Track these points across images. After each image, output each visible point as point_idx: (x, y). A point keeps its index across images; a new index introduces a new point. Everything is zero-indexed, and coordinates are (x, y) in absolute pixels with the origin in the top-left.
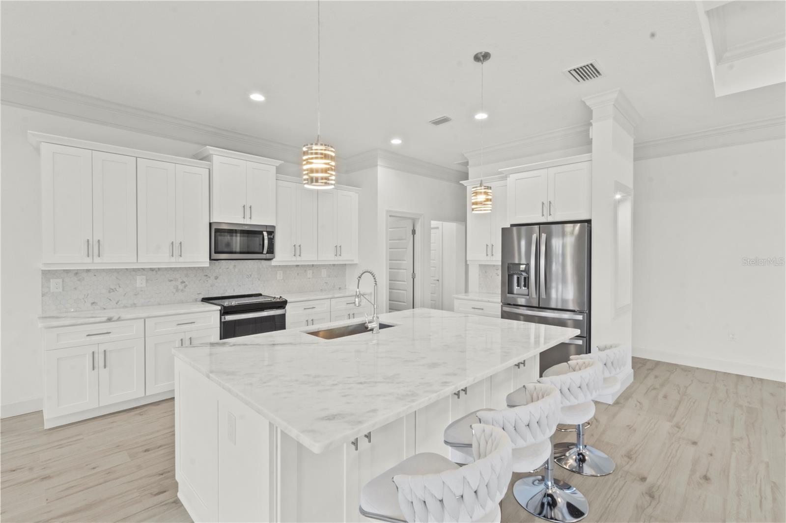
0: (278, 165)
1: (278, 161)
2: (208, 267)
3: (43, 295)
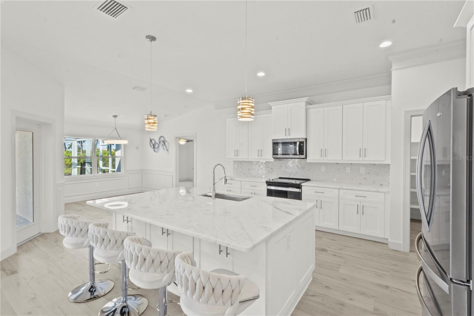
0: (306, 100)
1: (306, 98)
2: (273, 162)
3: (234, 169)
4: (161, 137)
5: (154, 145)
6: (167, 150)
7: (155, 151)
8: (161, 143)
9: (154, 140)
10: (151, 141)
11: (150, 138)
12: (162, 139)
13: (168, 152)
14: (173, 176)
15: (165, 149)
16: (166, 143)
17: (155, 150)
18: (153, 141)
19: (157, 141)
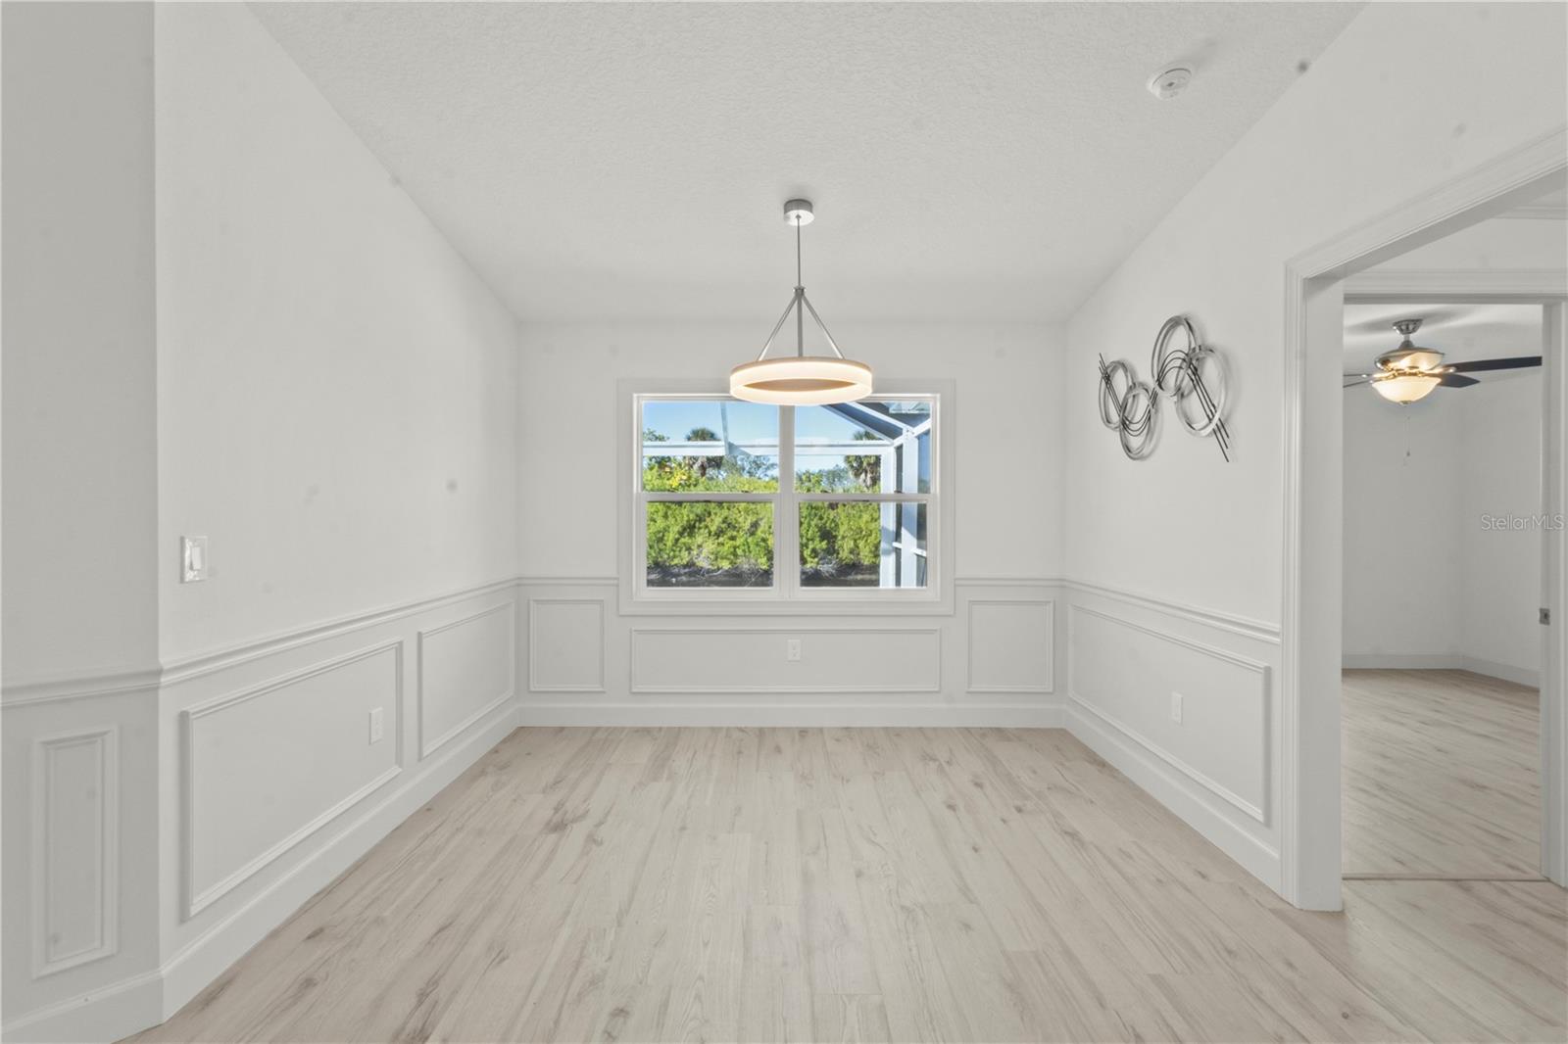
4: (1174, 323)
5: (1123, 408)
6: (1220, 429)
7: (1127, 449)
8: (1171, 380)
9: (1123, 365)
10: (1107, 378)
11: (1102, 362)
12: (1180, 340)
13: (1224, 446)
14: (1268, 671)
15: (1200, 419)
16: (1211, 371)
17: (1135, 442)
18: (1120, 382)
19: (1146, 376)
